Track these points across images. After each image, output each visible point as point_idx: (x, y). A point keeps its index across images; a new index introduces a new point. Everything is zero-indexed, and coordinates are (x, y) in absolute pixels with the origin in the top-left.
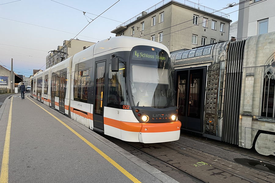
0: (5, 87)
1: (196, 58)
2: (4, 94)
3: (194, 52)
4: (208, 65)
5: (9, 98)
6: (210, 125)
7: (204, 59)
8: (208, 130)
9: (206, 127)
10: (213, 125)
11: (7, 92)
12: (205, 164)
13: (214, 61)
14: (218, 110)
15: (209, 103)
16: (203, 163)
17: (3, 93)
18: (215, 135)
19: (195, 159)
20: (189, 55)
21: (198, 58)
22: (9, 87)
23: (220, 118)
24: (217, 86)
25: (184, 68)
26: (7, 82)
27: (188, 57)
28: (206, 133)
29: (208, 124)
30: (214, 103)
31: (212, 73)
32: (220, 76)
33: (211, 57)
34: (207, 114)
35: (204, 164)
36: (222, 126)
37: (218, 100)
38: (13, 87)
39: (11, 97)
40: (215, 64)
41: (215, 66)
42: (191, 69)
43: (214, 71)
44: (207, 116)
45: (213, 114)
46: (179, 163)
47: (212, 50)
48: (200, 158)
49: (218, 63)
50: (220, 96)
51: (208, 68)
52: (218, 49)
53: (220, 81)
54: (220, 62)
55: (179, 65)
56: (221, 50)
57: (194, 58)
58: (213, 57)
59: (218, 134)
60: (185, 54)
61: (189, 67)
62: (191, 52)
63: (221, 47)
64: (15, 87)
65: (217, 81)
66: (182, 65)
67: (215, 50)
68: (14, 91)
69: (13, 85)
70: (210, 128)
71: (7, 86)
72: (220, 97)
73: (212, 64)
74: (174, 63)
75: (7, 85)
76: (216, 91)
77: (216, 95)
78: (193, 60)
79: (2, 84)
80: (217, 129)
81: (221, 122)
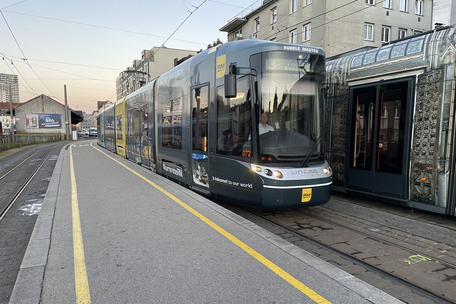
0: (58, 130)
1: (393, 61)
2: (57, 143)
3: (388, 50)
4: (417, 74)
5: (66, 149)
6: (422, 186)
7: (408, 64)
8: (417, 195)
9: (415, 190)
10: (428, 185)
11: (60, 139)
12: (425, 260)
13: (430, 65)
14: (439, 158)
15: (421, 145)
16: (422, 258)
17: (56, 141)
18: (433, 203)
19: (404, 250)
20: (378, 58)
21: (396, 61)
22: (63, 131)
23: (443, 172)
24: (436, 112)
25: (367, 82)
26: (60, 123)
27: (375, 62)
28: (414, 201)
29: (419, 184)
30: (431, 145)
31: (427, 88)
32: (444, 93)
33: (424, 59)
34: (416, 165)
35: (424, 258)
36: (447, 187)
37: (440, 139)
38: (69, 131)
39: (69, 145)
40: (433, 71)
41: (433, 74)
42: (381, 83)
43: (430, 84)
44: (416, 169)
45: (429, 165)
46: (375, 257)
47: (425, 45)
48: (412, 247)
49: (439, 69)
50: (443, 131)
51: (417, 79)
52: (438, 42)
53: (443, 103)
54: (442, 67)
55: (357, 76)
56: (444, 44)
57: (389, 62)
58: (427, 57)
59: (438, 203)
60: (370, 56)
61: (378, 79)
62: (381, 52)
63: (444, 38)
64: (72, 130)
65: (437, 103)
66: (363, 78)
67: (431, 45)
68: (71, 136)
69: (69, 127)
70: (423, 190)
71: (60, 129)
72: (445, 132)
73: (425, 71)
74: (347, 74)
75: (60, 127)
76: (435, 121)
77: (435, 130)
78: (387, 65)
79: (53, 126)
80: (437, 193)
81: (445, 180)
